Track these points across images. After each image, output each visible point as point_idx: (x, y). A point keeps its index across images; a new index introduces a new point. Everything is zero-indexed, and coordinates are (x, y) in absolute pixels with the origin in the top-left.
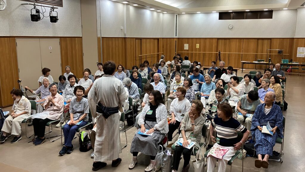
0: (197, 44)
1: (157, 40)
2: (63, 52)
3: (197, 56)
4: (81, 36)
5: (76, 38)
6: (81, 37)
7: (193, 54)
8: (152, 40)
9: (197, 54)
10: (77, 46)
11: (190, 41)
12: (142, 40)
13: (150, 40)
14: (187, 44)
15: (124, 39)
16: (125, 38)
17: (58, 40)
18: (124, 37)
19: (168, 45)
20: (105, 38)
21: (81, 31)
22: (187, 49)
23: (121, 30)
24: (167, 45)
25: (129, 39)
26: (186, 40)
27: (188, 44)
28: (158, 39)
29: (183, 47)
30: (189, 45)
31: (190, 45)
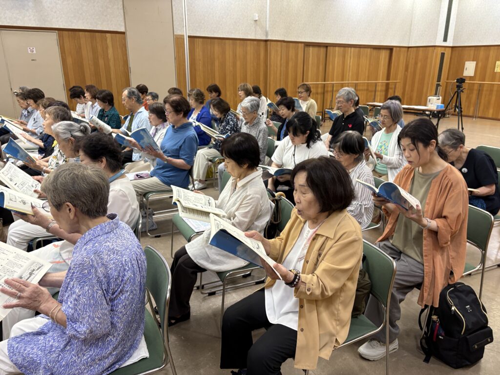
0: (497, 62)
1: (388, 52)
2: (69, 61)
3: (494, 93)
4: (123, 30)
5: (108, 35)
6: (123, 33)
7: (485, 88)
8: (366, 49)
9: (495, 88)
10: (110, 51)
11: (482, 53)
12: (329, 48)
13: (359, 52)
14: (473, 61)
15: (262, 44)
16: (266, 41)
17: (54, 36)
18: (264, 38)
19: (419, 65)
20: (201, 40)
21: (122, 19)
22: (472, 74)
23: (253, 22)
24: (416, 63)
25: (279, 43)
26: (472, 52)
27: (475, 62)
28: (390, 49)
29: (462, 68)
30: (477, 65)
31: (480, 64)
